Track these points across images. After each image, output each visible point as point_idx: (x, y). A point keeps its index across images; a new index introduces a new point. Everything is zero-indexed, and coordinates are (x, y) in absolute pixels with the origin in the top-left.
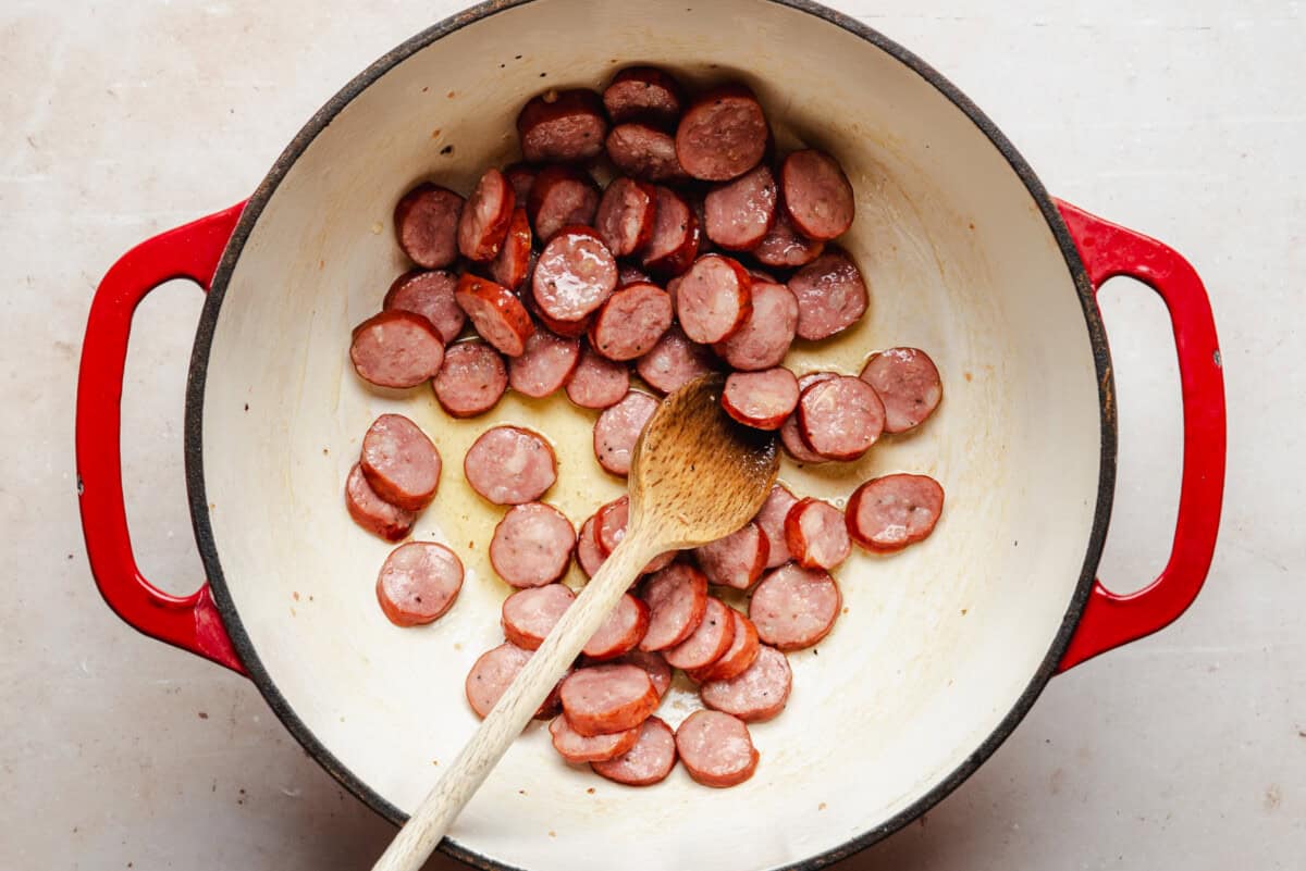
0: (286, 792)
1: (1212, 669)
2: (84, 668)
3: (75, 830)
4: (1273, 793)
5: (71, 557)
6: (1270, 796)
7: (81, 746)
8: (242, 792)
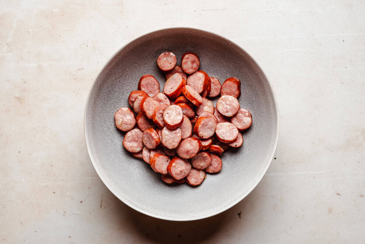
0: (76, 212)
1: (314, 178)
2: (24, 181)
3: (22, 223)
4: (330, 209)
5: (19, 152)
6: (329, 210)
7: (23, 201)
8: (64, 212)
